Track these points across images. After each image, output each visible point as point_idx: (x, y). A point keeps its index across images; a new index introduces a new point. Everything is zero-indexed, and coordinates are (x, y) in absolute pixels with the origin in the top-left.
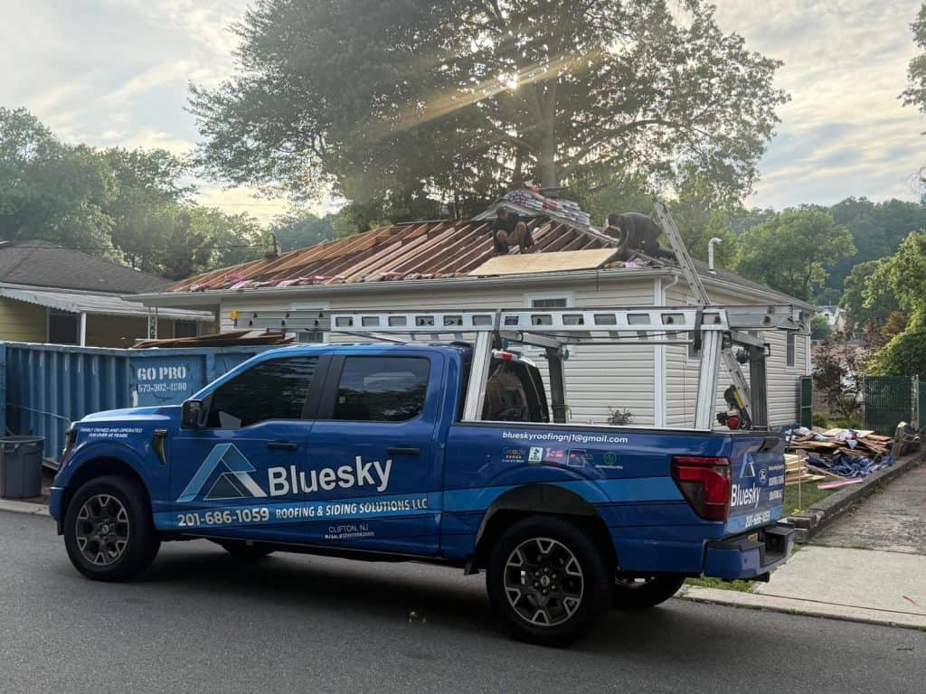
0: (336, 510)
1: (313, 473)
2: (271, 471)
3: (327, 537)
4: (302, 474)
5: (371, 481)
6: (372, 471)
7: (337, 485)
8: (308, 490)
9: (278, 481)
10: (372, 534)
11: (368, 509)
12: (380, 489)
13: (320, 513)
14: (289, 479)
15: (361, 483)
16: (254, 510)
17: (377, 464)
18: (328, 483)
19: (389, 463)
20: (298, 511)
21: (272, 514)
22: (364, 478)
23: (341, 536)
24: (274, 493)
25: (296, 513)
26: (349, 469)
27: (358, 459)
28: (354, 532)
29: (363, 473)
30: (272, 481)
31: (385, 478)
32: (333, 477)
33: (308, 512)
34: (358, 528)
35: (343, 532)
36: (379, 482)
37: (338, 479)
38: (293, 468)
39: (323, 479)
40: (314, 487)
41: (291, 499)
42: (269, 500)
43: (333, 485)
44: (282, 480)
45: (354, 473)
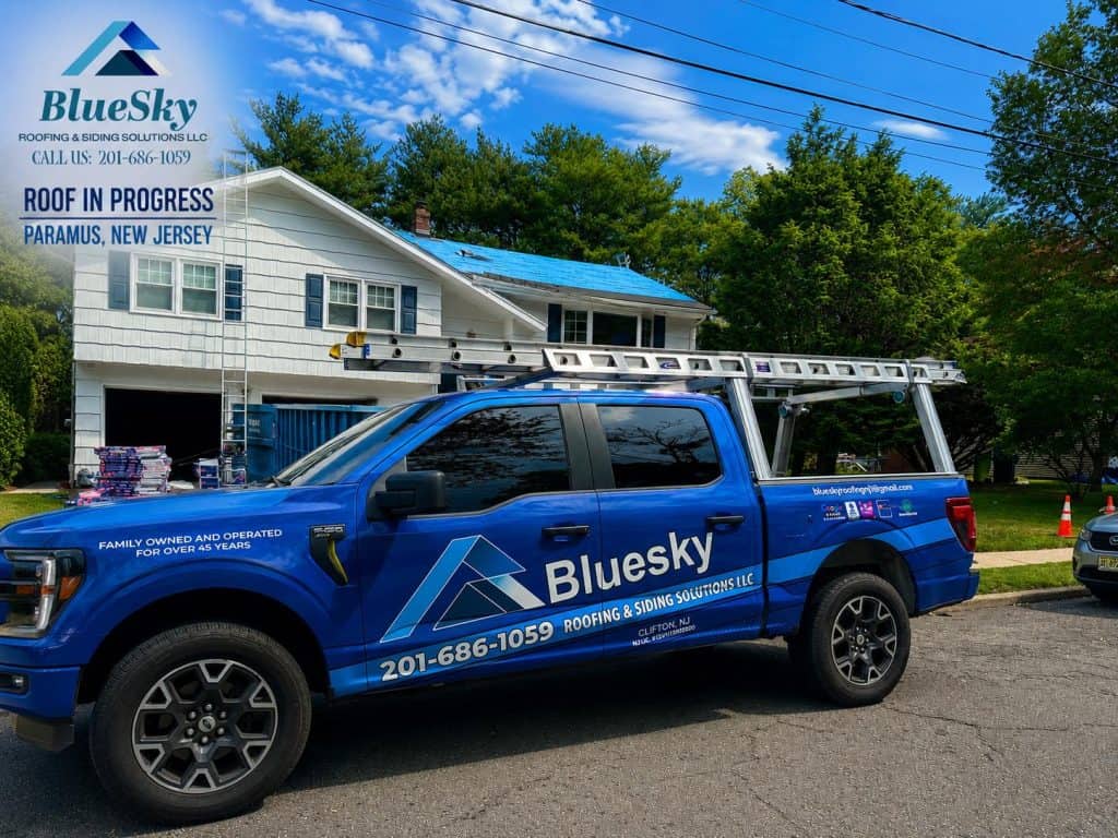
0: (647, 606)
1: (614, 562)
2: (550, 568)
3: (635, 643)
4: (598, 566)
5: (690, 562)
6: (691, 550)
7: (647, 573)
8: (606, 586)
9: (562, 580)
10: (692, 627)
11: (687, 598)
12: (701, 570)
13: (628, 613)
14: (579, 575)
15: (677, 566)
16: (528, 629)
17: (696, 540)
18: (634, 572)
20: (597, 616)
21: (558, 628)
22: (682, 559)
23: (654, 639)
24: (555, 598)
25: (594, 620)
26: (662, 550)
27: (672, 536)
28: (672, 629)
29: (679, 552)
30: (553, 582)
31: (705, 555)
32: (641, 563)
33: (609, 615)
34: (677, 623)
35: (656, 632)
36: (699, 562)
37: (648, 565)
38: (585, 559)
39: (627, 569)
40: (616, 581)
41: (582, 601)
42: (549, 610)
43: (642, 574)
44: (569, 578)
45: (668, 554)
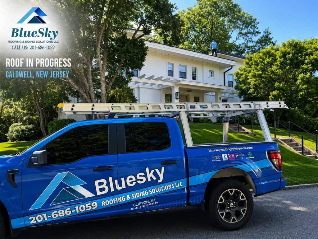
0: (137, 195)
1: (123, 179)
2: (97, 182)
3: (132, 209)
4: (116, 181)
5: (155, 178)
6: (155, 174)
7: (137, 183)
8: (120, 188)
9: (101, 187)
10: (157, 203)
11: (154, 191)
12: (159, 181)
13: (129, 198)
14: (108, 184)
15: (149, 180)
16: (87, 205)
17: (157, 170)
18: (131, 183)
19: (163, 169)
20: (116, 200)
21: (99, 205)
22: (151, 178)
23: (140, 207)
24: (99, 193)
25: (114, 201)
26: (143, 174)
27: (147, 169)
28: (148, 203)
29: (150, 175)
30: (98, 187)
31: (161, 176)
32: (134, 179)
33: (121, 199)
34: (150, 201)
35: (141, 205)
36: (158, 178)
37: (137, 180)
38: (110, 179)
39: (128, 181)
40: (124, 186)
41: (110, 194)
42: (96, 198)
43: (134, 183)
44: (104, 186)
45: (146, 176)
